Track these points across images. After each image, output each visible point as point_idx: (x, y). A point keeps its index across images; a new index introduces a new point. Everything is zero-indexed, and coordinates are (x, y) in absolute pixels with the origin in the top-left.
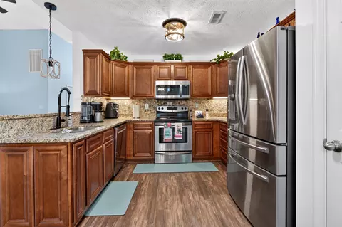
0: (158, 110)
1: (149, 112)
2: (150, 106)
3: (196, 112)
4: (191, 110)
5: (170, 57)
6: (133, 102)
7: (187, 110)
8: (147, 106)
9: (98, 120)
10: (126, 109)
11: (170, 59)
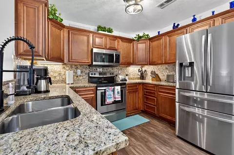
0: (90, 75)
1: (81, 78)
2: (82, 72)
3: (120, 76)
4: (116, 75)
5: (104, 29)
6: (64, 68)
7: (114, 75)
8: (79, 71)
9: (42, 90)
10: (56, 75)
11: (104, 31)
